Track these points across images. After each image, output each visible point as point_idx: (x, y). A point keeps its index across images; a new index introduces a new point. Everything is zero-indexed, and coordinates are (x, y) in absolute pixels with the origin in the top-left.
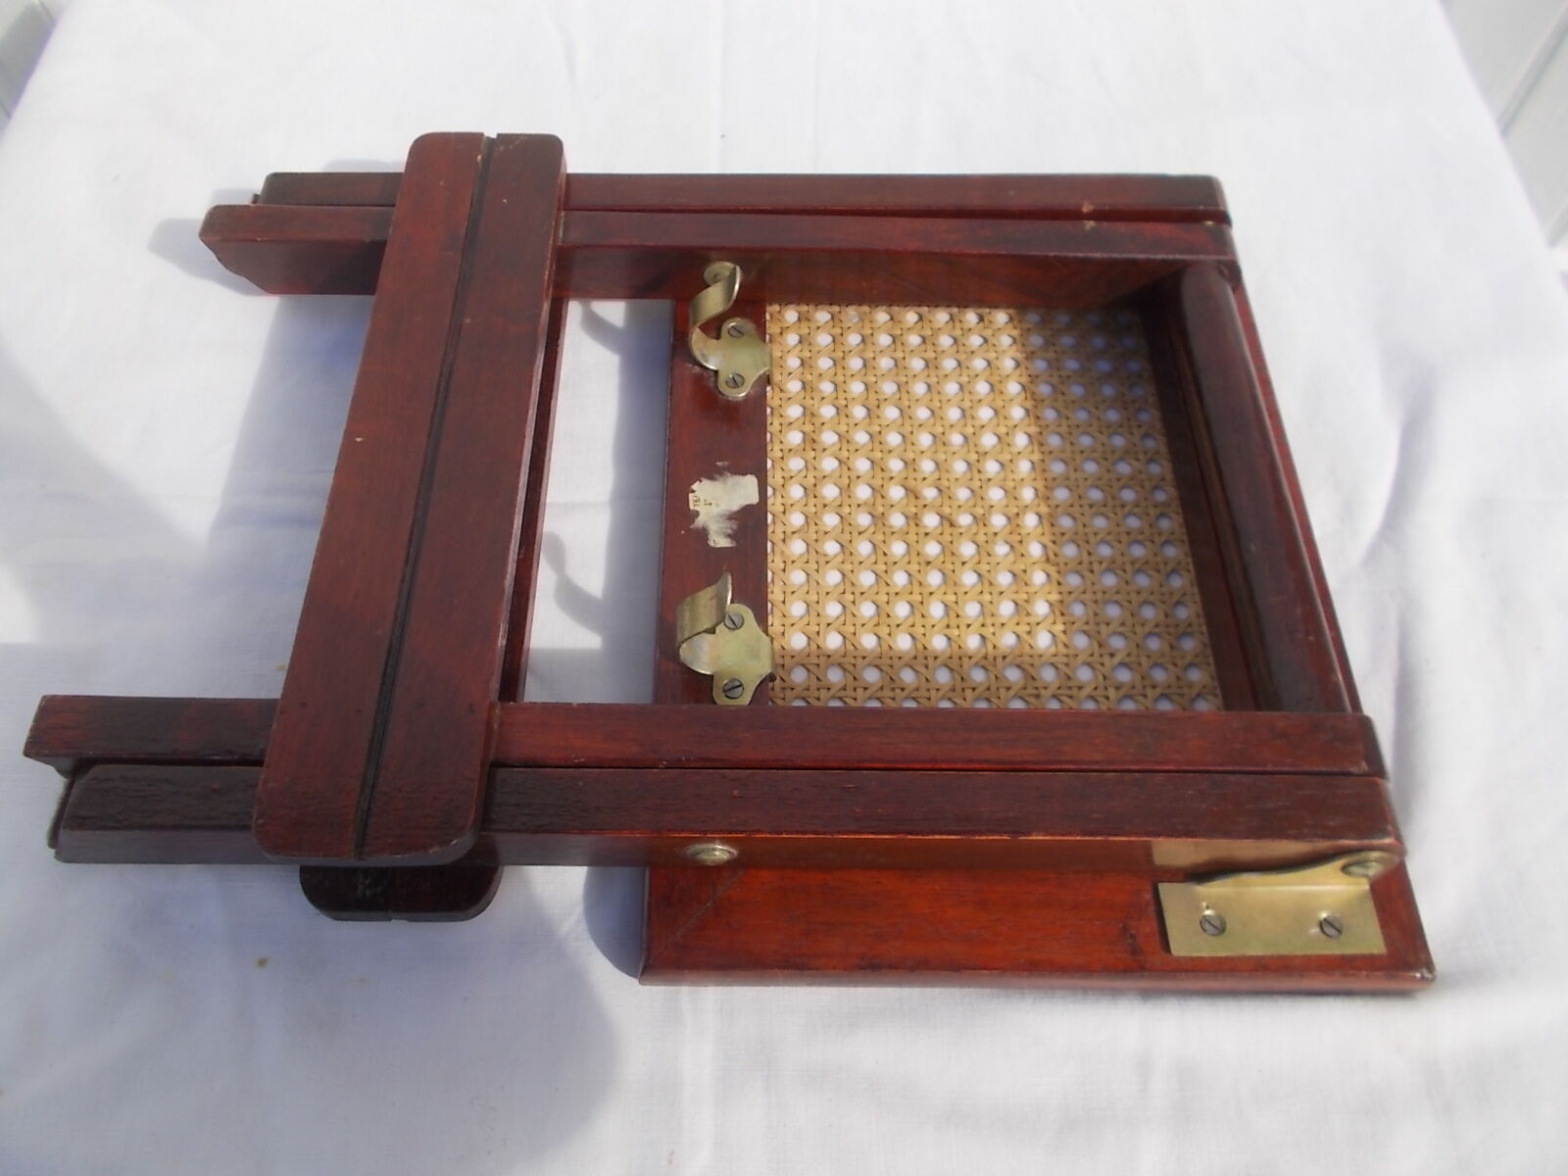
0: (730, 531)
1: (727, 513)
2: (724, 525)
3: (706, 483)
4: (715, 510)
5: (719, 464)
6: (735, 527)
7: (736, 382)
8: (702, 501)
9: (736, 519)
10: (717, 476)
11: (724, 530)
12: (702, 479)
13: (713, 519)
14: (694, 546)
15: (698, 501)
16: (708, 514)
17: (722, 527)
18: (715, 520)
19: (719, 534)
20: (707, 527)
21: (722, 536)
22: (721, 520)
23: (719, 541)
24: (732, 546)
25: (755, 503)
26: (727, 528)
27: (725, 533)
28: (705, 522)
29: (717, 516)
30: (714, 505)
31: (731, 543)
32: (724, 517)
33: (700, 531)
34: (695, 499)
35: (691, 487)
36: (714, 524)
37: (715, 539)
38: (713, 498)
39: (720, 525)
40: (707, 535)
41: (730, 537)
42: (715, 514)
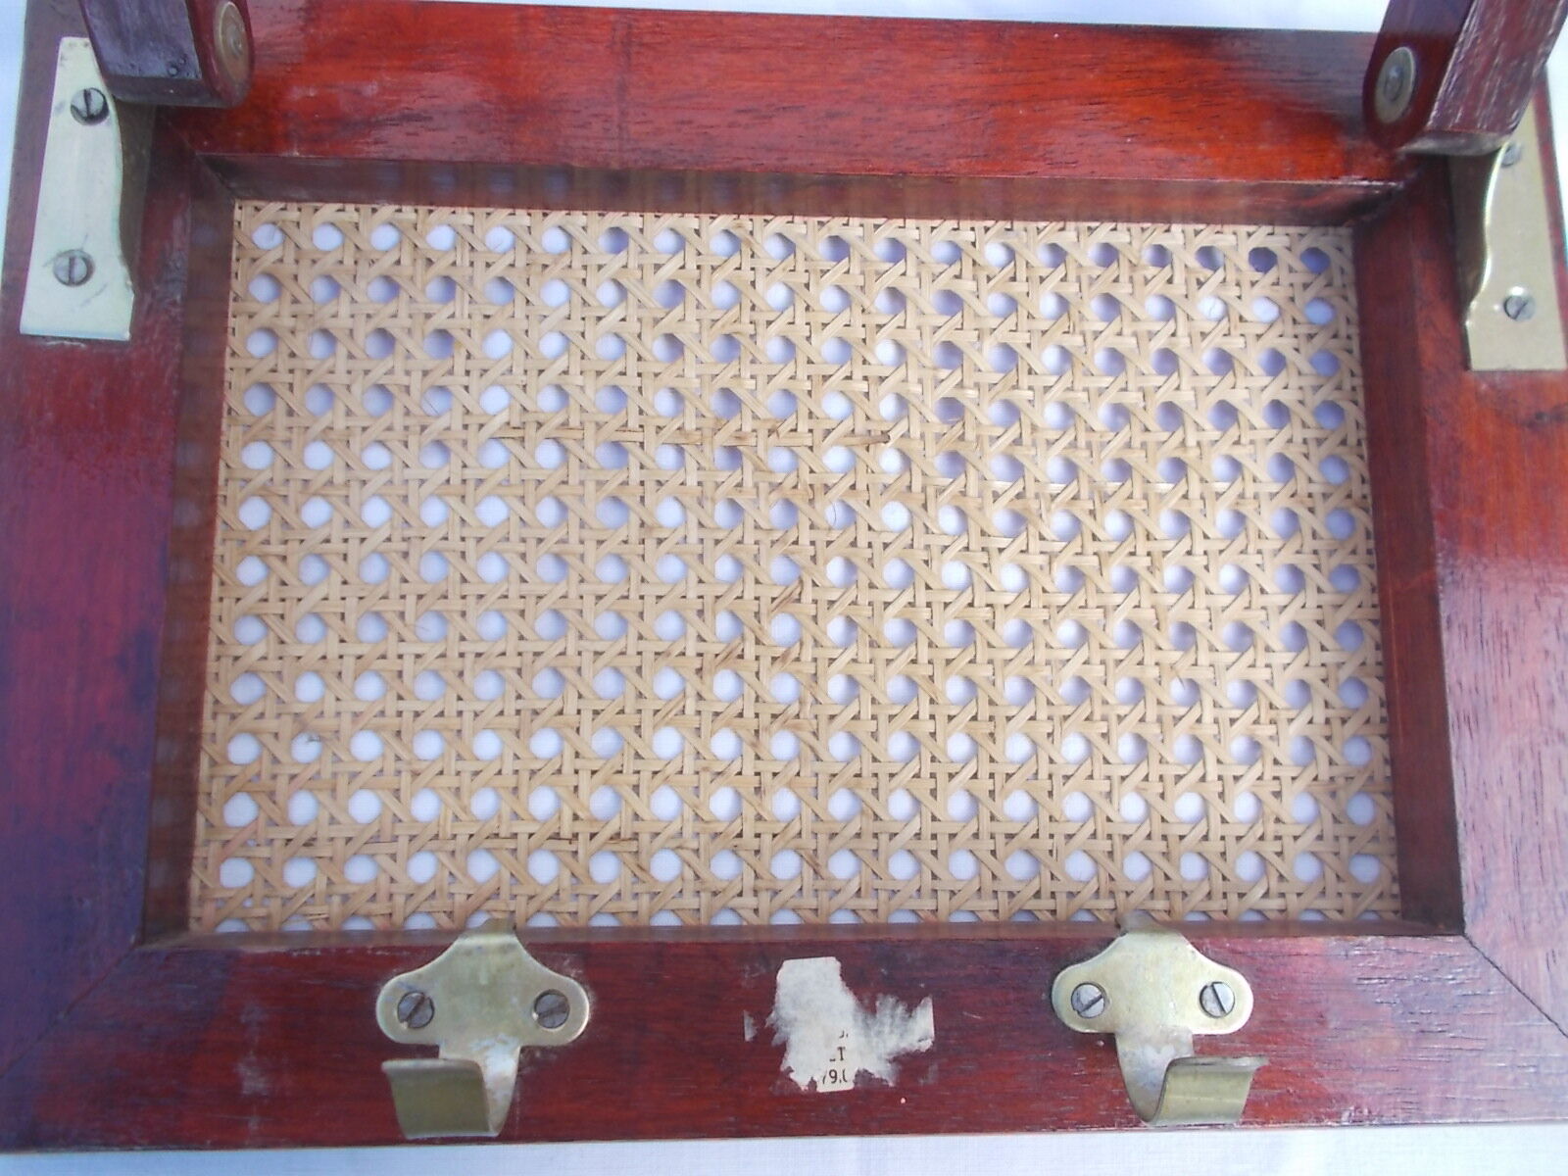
0: (900, 1010)
1: (860, 1016)
2: (887, 1020)
3: (791, 1060)
4: (854, 1041)
5: (749, 1035)
6: (891, 1000)
7: (552, 1010)
8: (833, 1067)
9: (873, 999)
10: (777, 1040)
11: (898, 1021)
12: (783, 1068)
13: (874, 1044)
14: (931, 1077)
15: (833, 1074)
16: (861, 1054)
17: (892, 1025)
18: (875, 1040)
19: (906, 1031)
20: (889, 1054)
21: (911, 1024)
22: (876, 1028)
23: (921, 1029)
24: (930, 1004)
25: (838, 964)
26: (892, 1017)
27: (903, 1019)
28: (879, 1058)
29: (867, 1036)
30: (843, 1043)
31: (925, 1006)
32: (870, 1022)
33: (900, 1067)
34: (829, 1080)
35: (803, 1088)
36: (884, 1042)
37: (917, 1037)
38: (827, 1045)
39: (887, 1029)
40: (908, 1054)
41: (910, 1010)
42: (862, 1039)
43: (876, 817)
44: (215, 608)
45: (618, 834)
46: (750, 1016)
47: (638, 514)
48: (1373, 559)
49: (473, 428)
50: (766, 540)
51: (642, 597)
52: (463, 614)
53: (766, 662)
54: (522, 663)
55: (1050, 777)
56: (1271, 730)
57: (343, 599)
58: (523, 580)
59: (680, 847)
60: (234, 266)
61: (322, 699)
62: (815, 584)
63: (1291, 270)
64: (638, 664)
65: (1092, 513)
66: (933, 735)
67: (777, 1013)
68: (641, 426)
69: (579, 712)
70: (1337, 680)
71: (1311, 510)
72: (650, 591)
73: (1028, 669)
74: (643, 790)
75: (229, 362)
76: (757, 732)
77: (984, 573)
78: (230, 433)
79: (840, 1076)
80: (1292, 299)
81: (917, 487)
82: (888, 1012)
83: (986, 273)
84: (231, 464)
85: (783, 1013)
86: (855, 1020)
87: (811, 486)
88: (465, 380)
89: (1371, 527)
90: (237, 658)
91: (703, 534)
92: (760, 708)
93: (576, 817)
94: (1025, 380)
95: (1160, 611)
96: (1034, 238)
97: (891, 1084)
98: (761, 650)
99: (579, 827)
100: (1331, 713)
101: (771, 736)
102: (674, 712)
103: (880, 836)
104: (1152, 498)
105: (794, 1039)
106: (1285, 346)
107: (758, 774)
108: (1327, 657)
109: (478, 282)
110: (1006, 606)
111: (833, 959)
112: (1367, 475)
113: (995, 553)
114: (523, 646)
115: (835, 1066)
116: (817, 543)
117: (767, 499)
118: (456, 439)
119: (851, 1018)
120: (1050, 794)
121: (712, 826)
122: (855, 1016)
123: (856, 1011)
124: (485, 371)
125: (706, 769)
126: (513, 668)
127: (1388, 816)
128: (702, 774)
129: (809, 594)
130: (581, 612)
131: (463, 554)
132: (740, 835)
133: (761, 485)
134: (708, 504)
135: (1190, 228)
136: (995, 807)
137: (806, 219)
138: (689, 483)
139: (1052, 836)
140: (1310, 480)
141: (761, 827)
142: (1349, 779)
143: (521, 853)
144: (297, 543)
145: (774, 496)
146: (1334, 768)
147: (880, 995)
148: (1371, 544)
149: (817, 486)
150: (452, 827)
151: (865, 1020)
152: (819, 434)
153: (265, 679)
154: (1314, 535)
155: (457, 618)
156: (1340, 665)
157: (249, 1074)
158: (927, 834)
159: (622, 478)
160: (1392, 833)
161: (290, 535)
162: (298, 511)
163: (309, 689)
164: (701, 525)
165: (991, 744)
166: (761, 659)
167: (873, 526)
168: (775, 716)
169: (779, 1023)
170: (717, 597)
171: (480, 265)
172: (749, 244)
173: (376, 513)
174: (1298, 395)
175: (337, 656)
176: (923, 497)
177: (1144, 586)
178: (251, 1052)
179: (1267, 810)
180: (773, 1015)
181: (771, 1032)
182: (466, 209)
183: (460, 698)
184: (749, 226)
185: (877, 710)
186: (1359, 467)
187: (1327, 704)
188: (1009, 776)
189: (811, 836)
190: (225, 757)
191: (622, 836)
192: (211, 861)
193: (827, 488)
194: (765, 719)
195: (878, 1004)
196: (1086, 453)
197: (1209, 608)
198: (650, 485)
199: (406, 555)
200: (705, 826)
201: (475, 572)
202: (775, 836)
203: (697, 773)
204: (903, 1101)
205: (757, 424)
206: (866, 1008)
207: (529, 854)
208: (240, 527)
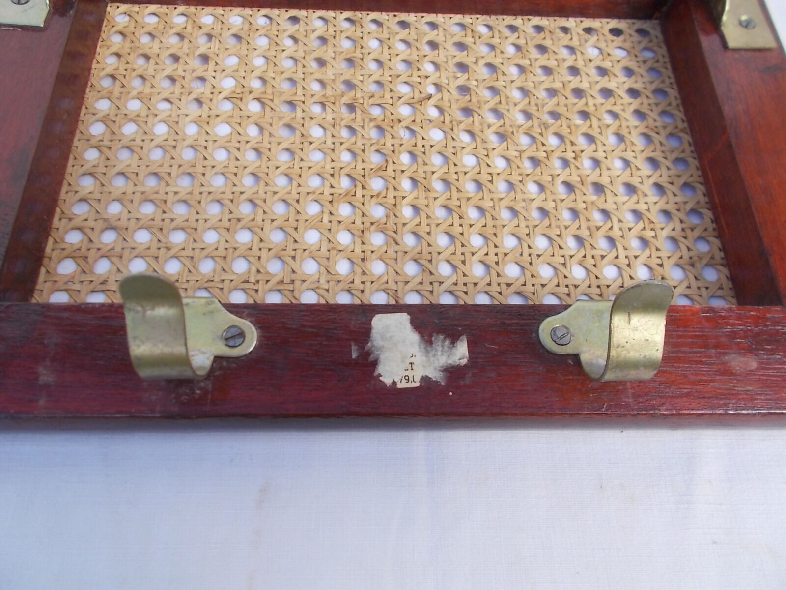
0: (447, 342)
1: (423, 346)
2: (440, 348)
3: (381, 369)
4: (419, 359)
5: (354, 355)
6: (441, 337)
7: (234, 337)
8: (407, 373)
9: (431, 336)
10: (372, 358)
11: (446, 348)
12: (376, 374)
13: (432, 361)
14: (468, 381)
15: (407, 378)
16: (424, 367)
17: (442, 351)
18: (432, 359)
19: (451, 354)
20: (442, 367)
21: (454, 350)
22: (433, 352)
23: (461, 353)
24: (465, 339)
25: (409, 317)
26: (442, 346)
27: (449, 348)
28: (435, 369)
29: (427, 356)
30: (412, 360)
31: (462, 340)
32: (429, 349)
33: (448, 375)
34: (404, 381)
35: (388, 386)
36: (438, 360)
37: (458, 358)
38: (403, 362)
39: (439, 353)
40: (453, 367)
41: (453, 342)
42: (424, 358)
43: (431, 273)
44: (69, 169)
45: (283, 281)
46: (355, 345)
47: (300, 131)
48: (695, 155)
49: (216, 94)
50: (368, 143)
51: (301, 168)
52: (204, 174)
53: (368, 198)
54: (233, 197)
55: (530, 255)
56: (652, 234)
57: (139, 166)
58: (237, 159)
59: (318, 288)
60: (103, 28)
61: (121, 213)
62: (394, 162)
63: (631, 35)
64: (298, 198)
65: (541, 134)
66: (462, 234)
67: (372, 343)
68: (304, 95)
69: (263, 220)
70: (685, 210)
71: (658, 133)
72: (305, 165)
73: (513, 203)
74: (298, 258)
75: (94, 66)
76: (363, 231)
77: (486, 159)
78: (90, 94)
79: (411, 379)
80: (634, 48)
81: (447, 121)
82: (440, 343)
83: (478, 35)
84: (88, 107)
85: (375, 343)
86: (420, 348)
87: (392, 120)
88: (214, 74)
89: (691, 140)
90: (76, 192)
91: (334, 140)
92: (365, 219)
93: (258, 271)
94: (501, 77)
95: (582, 177)
96: (502, 22)
97: (443, 384)
98: (365, 192)
99: (259, 277)
100: (684, 225)
101: (371, 234)
102: (316, 220)
103: (434, 283)
104: (573, 128)
105: (382, 358)
106: (633, 65)
107: (363, 252)
108: (677, 199)
109: (223, 35)
110: (498, 174)
111: (405, 314)
112: (684, 118)
113: (490, 150)
114: (235, 189)
115: (408, 373)
116: (395, 145)
117: (368, 125)
118: (207, 98)
119: (417, 346)
120: (531, 264)
121: (337, 276)
122: (419, 345)
123: (420, 342)
124: (224, 70)
125: (333, 248)
126: (229, 199)
127: (727, 277)
128: (331, 251)
129: (391, 167)
130: (267, 174)
131: (206, 147)
132: (353, 282)
133: (365, 119)
134: (337, 127)
135: (578, 20)
136: (499, 269)
137: (388, 13)
138: (328, 118)
139: (533, 285)
140: (655, 121)
141: (364, 278)
142: (700, 258)
143: (226, 290)
144: (117, 141)
145: (372, 124)
146: (691, 252)
147: (435, 334)
148: (692, 148)
149: (395, 120)
150: (187, 276)
151: (426, 348)
152: (395, 99)
153: (90, 202)
154: (661, 144)
155: (201, 176)
156: (685, 203)
157: (45, 372)
158: (461, 283)
159: (293, 115)
160: (731, 286)
161: (115, 137)
162: (120, 127)
163: (115, 209)
164: (333, 136)
165: (495, 238)
166: (365, 196)
167: (425, 137)
168: (372, 224)
169: (373, 349)
170: (341, 168)
171: (225, 29)
172: (359, 22)
173: (161, 130)
174: (643, 85)
175: (131, 192)
176: (451, 125)
177: (572, 166)
178: (48, 360)
179: (656, 273)
180: (369, 344)
181: (369, 353)
182: (221, 8)
183: (198, 213)
184: (360, 16)
185: (429, 221)
186: (680, 115)
187: (681, 222)
188: (506, 255)
189: (394, 283)
190: (63, 241)
191: (285, 282)
192: (45, 291)
193: (400, 121)
194: (367, 224)
195: (433, 339)
196: (536, 108)
197: (610, 177)
198: (307, 119)
199: (175, 147)
200: (333, 276)
201: (212, 156)
202: (372, 282)
203: (329, 251)
204: (451, 394)
205: (363, 95)
206: (427, 341)
207: (230, 292)
208: (88, 134)
